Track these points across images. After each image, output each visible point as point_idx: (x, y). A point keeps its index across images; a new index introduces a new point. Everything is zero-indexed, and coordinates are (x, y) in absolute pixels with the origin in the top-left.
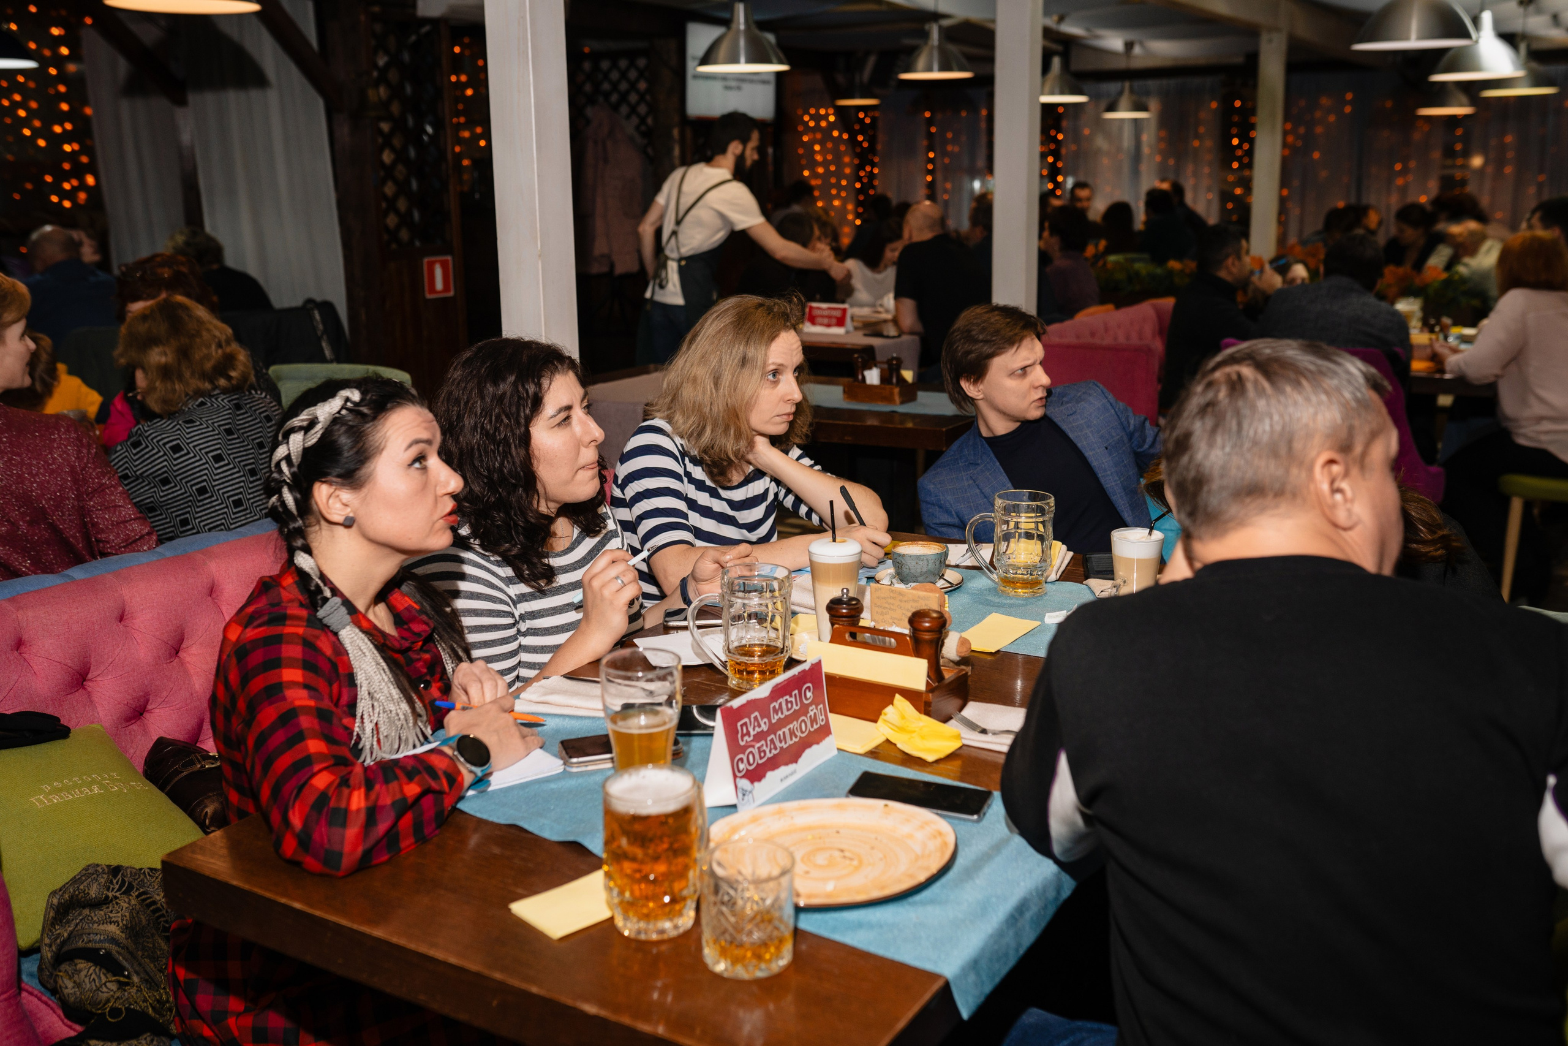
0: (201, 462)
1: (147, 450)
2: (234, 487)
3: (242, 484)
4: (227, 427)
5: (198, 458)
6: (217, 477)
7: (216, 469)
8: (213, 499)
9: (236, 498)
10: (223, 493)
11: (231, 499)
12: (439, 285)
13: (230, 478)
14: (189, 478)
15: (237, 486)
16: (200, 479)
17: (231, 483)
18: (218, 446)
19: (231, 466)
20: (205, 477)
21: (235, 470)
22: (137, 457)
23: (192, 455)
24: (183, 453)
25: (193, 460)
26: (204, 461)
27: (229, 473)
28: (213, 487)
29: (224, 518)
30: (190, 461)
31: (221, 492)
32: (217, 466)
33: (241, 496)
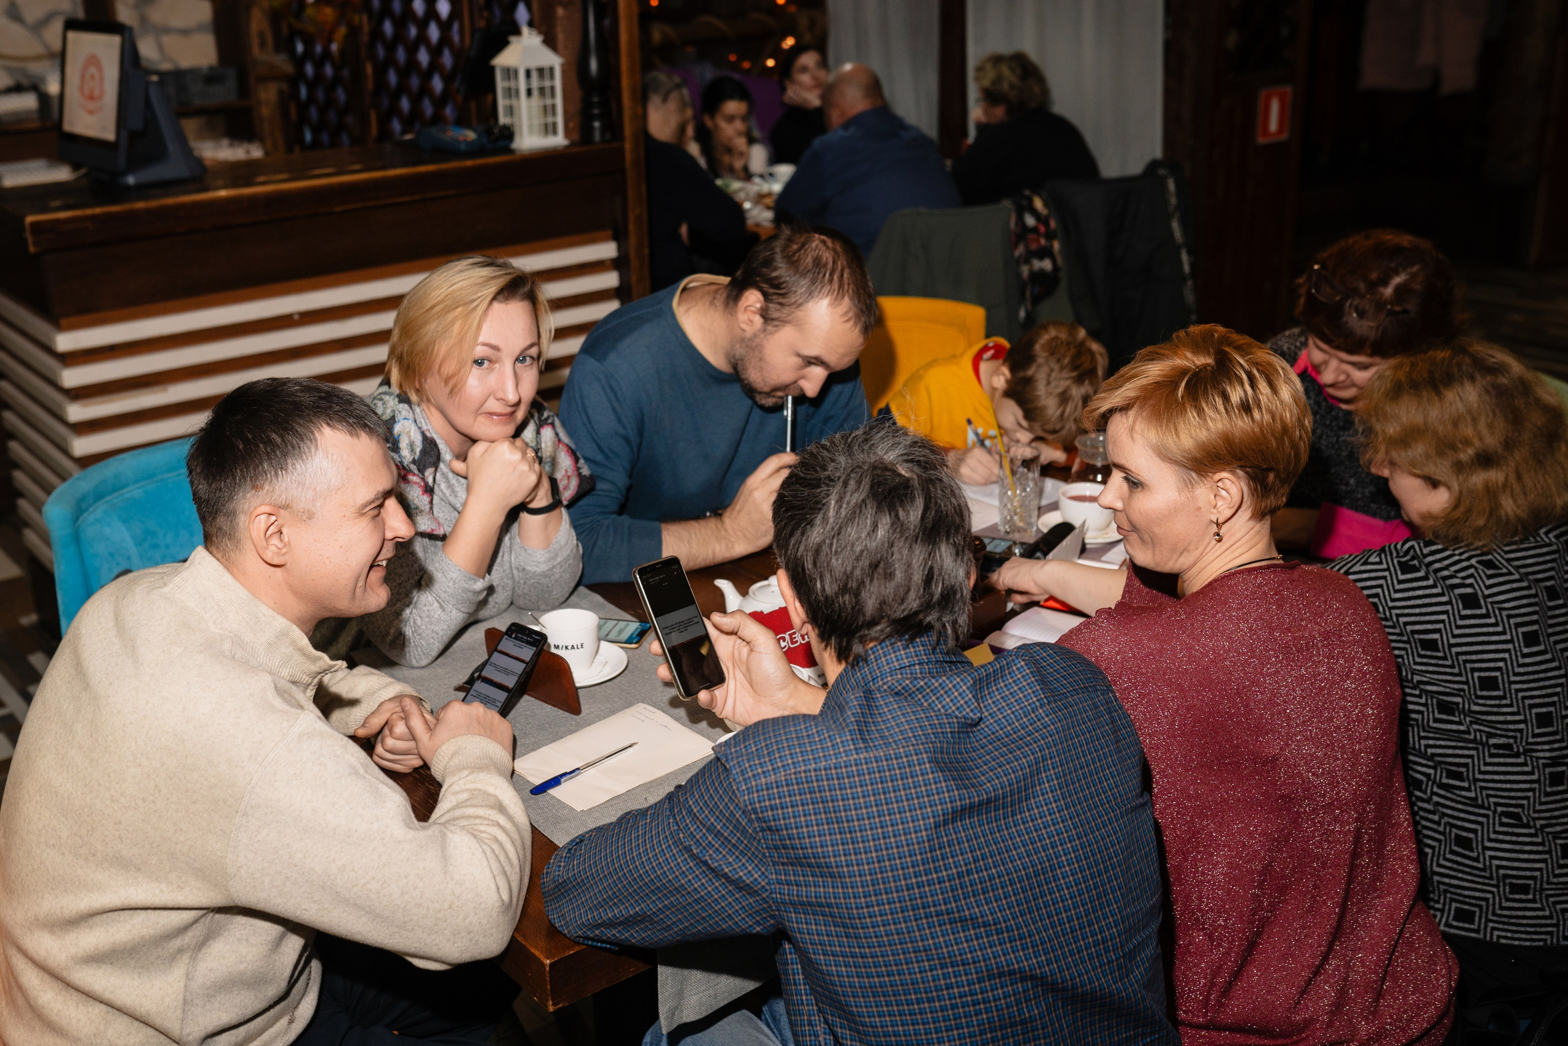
0: (1503, 638)
1: (1424, 583)
2: (1544, 692)
3: (1559, 689)
4: (1549, 583)
5: (1500, 629)
6: (1522, 670)
7: (1524, 656)
8: (1504, 702)
9: (1544, 710)
10: (1524, 698)
11: (1534, 711)
12: (1273, 126)
13: (1542, 675)
14: (1474, 657)
15: (1549, 691)
16: (1492, 665)
17: (1541, 684)
18: (1535, 617)
19: (1548, 656)
20: (1501, 664)
21: (1553, 665)
22: (1402, 586)
23: (1493, 620)
24: (1478, 612)
25: (1491, 629)
26: (1508, 637)
27: (1543, 667)
28: (1511, 683)
29: (1515, 738)
30: (1485, 630)
31: (1520, 695)
32: (1526, 651)
33: (1552, 709)
